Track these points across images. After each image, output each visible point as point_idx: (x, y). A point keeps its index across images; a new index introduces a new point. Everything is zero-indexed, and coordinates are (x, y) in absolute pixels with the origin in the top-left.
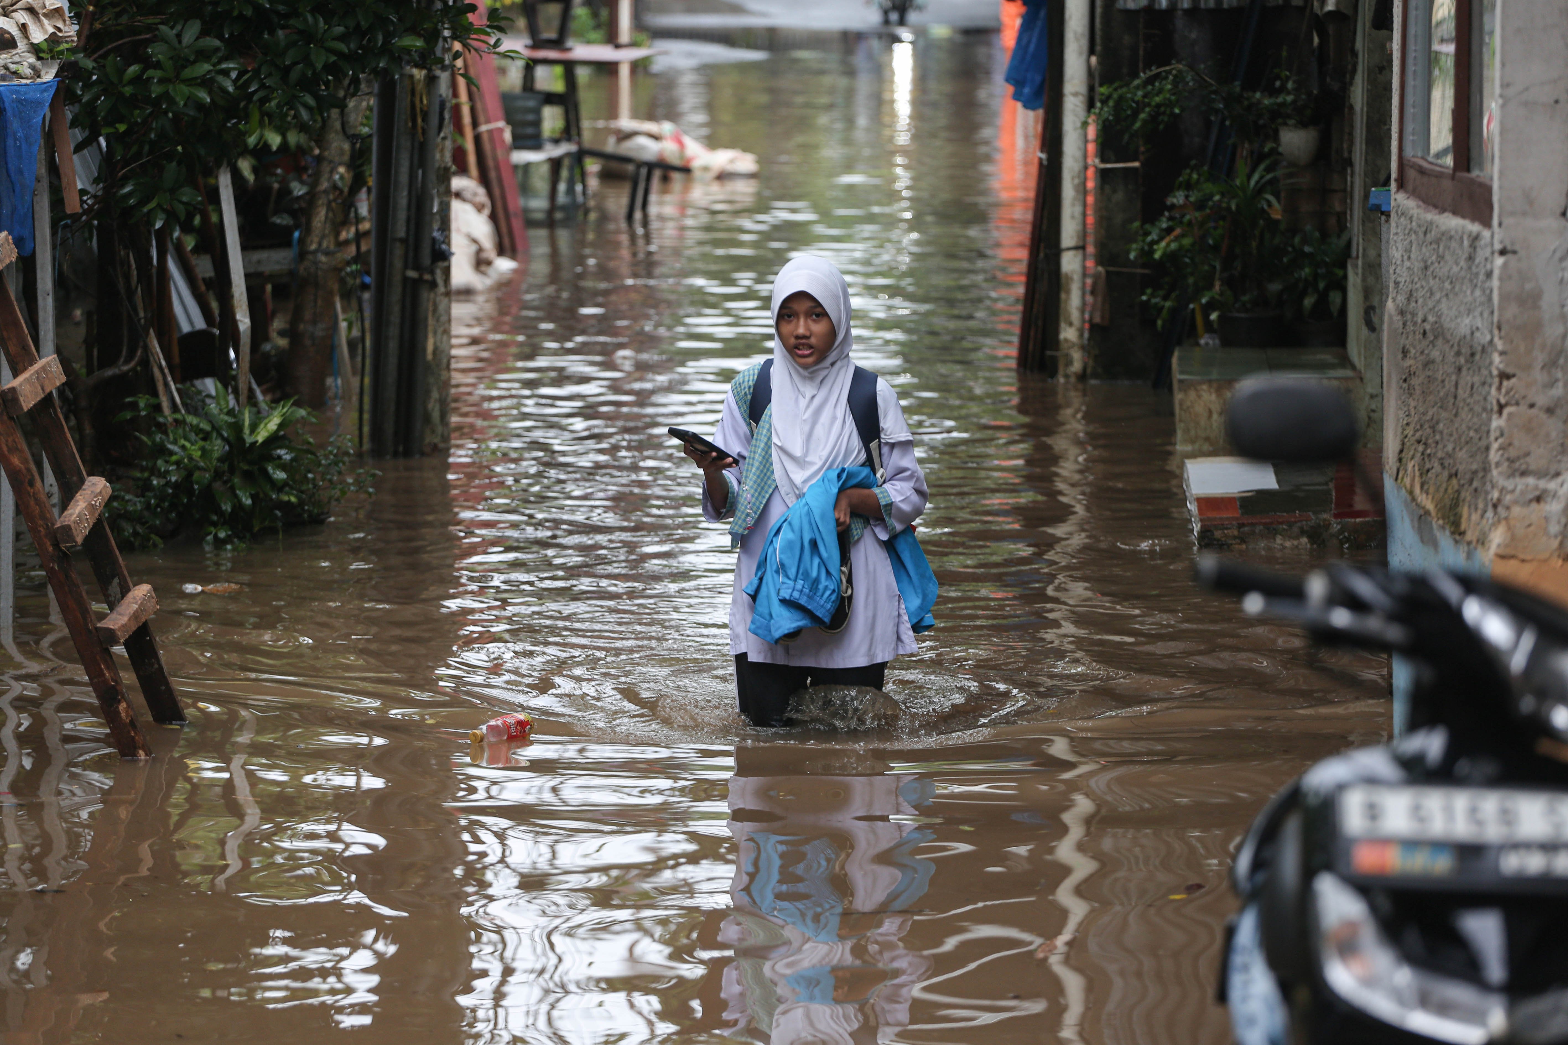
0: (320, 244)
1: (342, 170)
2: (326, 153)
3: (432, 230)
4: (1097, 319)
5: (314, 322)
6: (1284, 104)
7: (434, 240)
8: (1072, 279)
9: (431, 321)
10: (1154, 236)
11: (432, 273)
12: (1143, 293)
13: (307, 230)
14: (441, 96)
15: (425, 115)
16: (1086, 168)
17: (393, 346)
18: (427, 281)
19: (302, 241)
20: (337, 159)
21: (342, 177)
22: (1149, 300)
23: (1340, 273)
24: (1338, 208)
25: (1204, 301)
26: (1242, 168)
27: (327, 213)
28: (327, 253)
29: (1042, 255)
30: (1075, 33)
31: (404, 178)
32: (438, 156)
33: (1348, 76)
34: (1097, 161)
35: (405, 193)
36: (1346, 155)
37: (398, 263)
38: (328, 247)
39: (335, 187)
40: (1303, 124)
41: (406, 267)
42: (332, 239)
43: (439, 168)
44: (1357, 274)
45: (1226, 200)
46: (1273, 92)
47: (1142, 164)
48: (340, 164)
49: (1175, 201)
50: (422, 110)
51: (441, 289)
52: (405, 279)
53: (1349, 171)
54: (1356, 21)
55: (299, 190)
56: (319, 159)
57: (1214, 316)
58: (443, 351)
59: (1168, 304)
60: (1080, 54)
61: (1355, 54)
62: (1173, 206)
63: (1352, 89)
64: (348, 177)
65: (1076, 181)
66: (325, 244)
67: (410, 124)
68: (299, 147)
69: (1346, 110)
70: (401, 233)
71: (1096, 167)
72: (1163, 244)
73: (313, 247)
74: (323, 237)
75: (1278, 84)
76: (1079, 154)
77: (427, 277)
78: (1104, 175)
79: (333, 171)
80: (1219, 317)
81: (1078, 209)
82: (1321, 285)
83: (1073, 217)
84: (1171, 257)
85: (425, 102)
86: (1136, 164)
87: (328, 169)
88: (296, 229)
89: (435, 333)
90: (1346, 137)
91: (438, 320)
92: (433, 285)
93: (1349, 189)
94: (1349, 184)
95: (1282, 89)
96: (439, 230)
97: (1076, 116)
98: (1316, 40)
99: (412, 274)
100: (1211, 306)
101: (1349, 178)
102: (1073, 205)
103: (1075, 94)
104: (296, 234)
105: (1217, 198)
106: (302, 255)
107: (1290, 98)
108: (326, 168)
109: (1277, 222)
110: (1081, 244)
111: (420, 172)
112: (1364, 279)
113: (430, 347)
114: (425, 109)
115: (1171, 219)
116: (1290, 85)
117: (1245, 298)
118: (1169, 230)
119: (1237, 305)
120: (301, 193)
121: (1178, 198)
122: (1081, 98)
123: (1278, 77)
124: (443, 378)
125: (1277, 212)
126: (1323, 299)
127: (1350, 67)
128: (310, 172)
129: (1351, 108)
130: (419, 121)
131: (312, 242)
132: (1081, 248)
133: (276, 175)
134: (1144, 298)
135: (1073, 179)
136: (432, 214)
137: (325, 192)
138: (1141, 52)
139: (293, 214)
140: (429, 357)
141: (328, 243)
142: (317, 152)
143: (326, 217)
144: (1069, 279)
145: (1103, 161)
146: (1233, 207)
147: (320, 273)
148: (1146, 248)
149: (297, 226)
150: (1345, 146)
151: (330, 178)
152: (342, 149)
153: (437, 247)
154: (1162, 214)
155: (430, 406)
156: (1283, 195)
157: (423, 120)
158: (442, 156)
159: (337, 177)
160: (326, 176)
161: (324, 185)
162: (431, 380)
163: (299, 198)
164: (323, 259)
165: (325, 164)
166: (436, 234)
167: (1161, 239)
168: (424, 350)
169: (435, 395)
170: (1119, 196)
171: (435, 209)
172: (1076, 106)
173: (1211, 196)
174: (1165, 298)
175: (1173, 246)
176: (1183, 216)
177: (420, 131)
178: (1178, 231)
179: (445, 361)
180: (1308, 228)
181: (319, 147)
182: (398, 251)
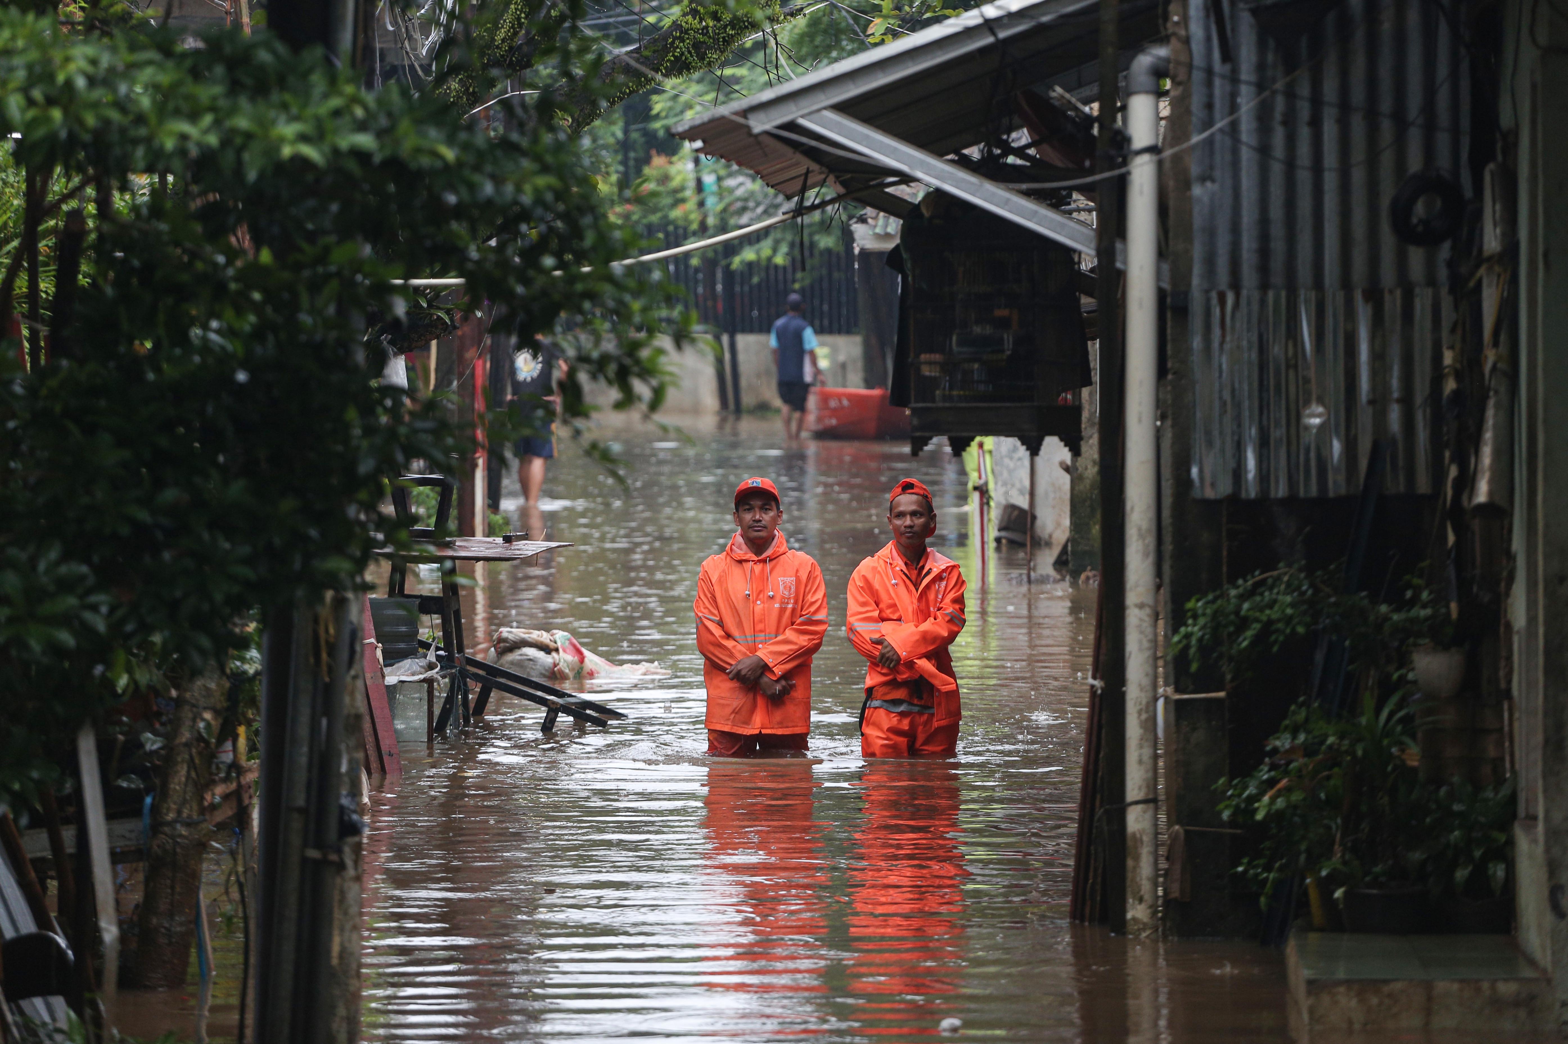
0: (179, 812)
1: (208, 716)
2: (188, 695)
3: (338, 797)
4: (1175, 894)
5: (171, 915)
6: (1414, 621)
7: (342, 808)
8: (1141, 841)
9: (337, 914)
10: (1251, 790)
11: (339, 851)
12: (1240, 864)
13: (163, 794)
14: (351, 623)
15: (332, 649)
16: (1156, 699)
17: (288, 950)
18: (332, 863)
19: (155, 809)
20: (202, 702)
21: (208, 725)
22: (1245, 872)
23: (1502, 838)
24: (1492, 752)
25: (1324, 873)
26: (1368, 701)
27: (188, 772)
28: (188, 825)
29: (1099, 812)
30: (1139, 529)
31: (303, 731)
32: (347, 700)
33: (1503, 585)
34: (1170, 690)
35: (305, 749)
36: (1503, 685)
37: (296, 840)
38: (189, 816)
39: (200, 738)
40: (1441, 645)
41: (305, 845)
42: (195, 806)
43: (349, 716)
44: (1535, 841)
45: (1346, 742)
46: (1401, 605)
47: (1228, 694)
48: (205, 708)
49: (1278, 743)
50: (327, 642)
51: (351, 872)
52: (304, 860)
53: (1506, 706)
54: (1511, 515)
55: (152, 742)
56: (179, 703)
57: (1338, 894)
58: (352, 954)
59: (1272, 876)
60: (1146, 555)
61: (1511, 557)
62: (1275, 751)
63: (1510, 601)
64: (216, 724)
65: (1144, 716)
66: (186, 812)
67: (312, 660)
68: (151, 688)
69: (1502, 629)
70: (300, 801)
71: (1167, 698)
72: (1266, 799)
73: (171, 816)
74: (184, 802)
75: (1409, 594)
76: (1146, 682)
77: (333, 857)
78: (1179, 709)
79: (197, 717)
80: (1346, 893)
81: (1147, 752)
82: (1478, 854)
83: (1140, 762)
84: (1275, 817)
85: (332, 631)
86: (1222, 694)
87: (190, 715)
88: (147, 794)
89: (342, 930)
90: (1503, 663)
91: (346, 913)
92: (341, 866)
93: (1506, 729)
94: (1506, 722)
95: (1414, 602)
96: (348, 795)
97: (1142, 632)
98: (1451, 538)
99: (313, 854)
100: (1333, 881)
101: (1506, 715)
102: (1141, 747)
103: (1141, 606)
104: (148, 800)
105: (1331, 740)
106: (156, 827)
107: (1424, 613)
108: (187, 713)
109: (1414, 770)
110: (1151, 796)
111: (324, 722)
112: (1548, 850)
113: (336, 949)
114: (332, 640)
115: (1273, 767)
116: (1425, 595)
117: (1378, 869)
118: (1271, 783)
119: (1367, 879)
120: (155, 747)
121: (1282, 742)
122: (1148, 611)
123: (1409, 586)
124: (352, 989)
125: (1413, 757)
126: (1480, 872)
127: (1505, 574)
128: (164, 719)
129: (1509, 626)
130: (324, 656)
131: (169, 809)
132: (1151, 801)
133: (121, 723)
134: (1240, 869)
135: (1140, 712)
136: (339, 775)
137: (187, 745)
138: (1225, 553)
139: (143, 774)
140: (335, 961)
141: (190, 811)
142: (174, 693)
143: (188, 777)
144: (1138, 841)
145: (1177, 690)
146: (1360, 753)
147: (178, 850)
148: (1243, 806)
149: (147, 791)
150: (1502, 673)
151: (193, 726)
152: (207, 689)
153: (346, 818)
154: (1261, 762)
155: (335, 1026)
156: (1420, 735)
157: (330, 654)
158: (353, 699)
159: (202, 725)
160: (188, 723)
161: (186, 735)
162: (337, 992)
163: (152, 752)
164: (184, 832)
165: (187, 708)
166: (345, 801)
167: (1262, 793)
168: (328, 951)
169: (341, 1011)
170: (1199, 735)
171: (344, 768)
172: (1141, 620)
173: (1326, 736)
174: (1268, 868)
175: (1280, 803)
176: (1288, 764)
177: (325, 668)
178: (1284, 782)
179: (354, 966)
180: (1456, 779)
181: (177, 687)
182: (296, 823)
